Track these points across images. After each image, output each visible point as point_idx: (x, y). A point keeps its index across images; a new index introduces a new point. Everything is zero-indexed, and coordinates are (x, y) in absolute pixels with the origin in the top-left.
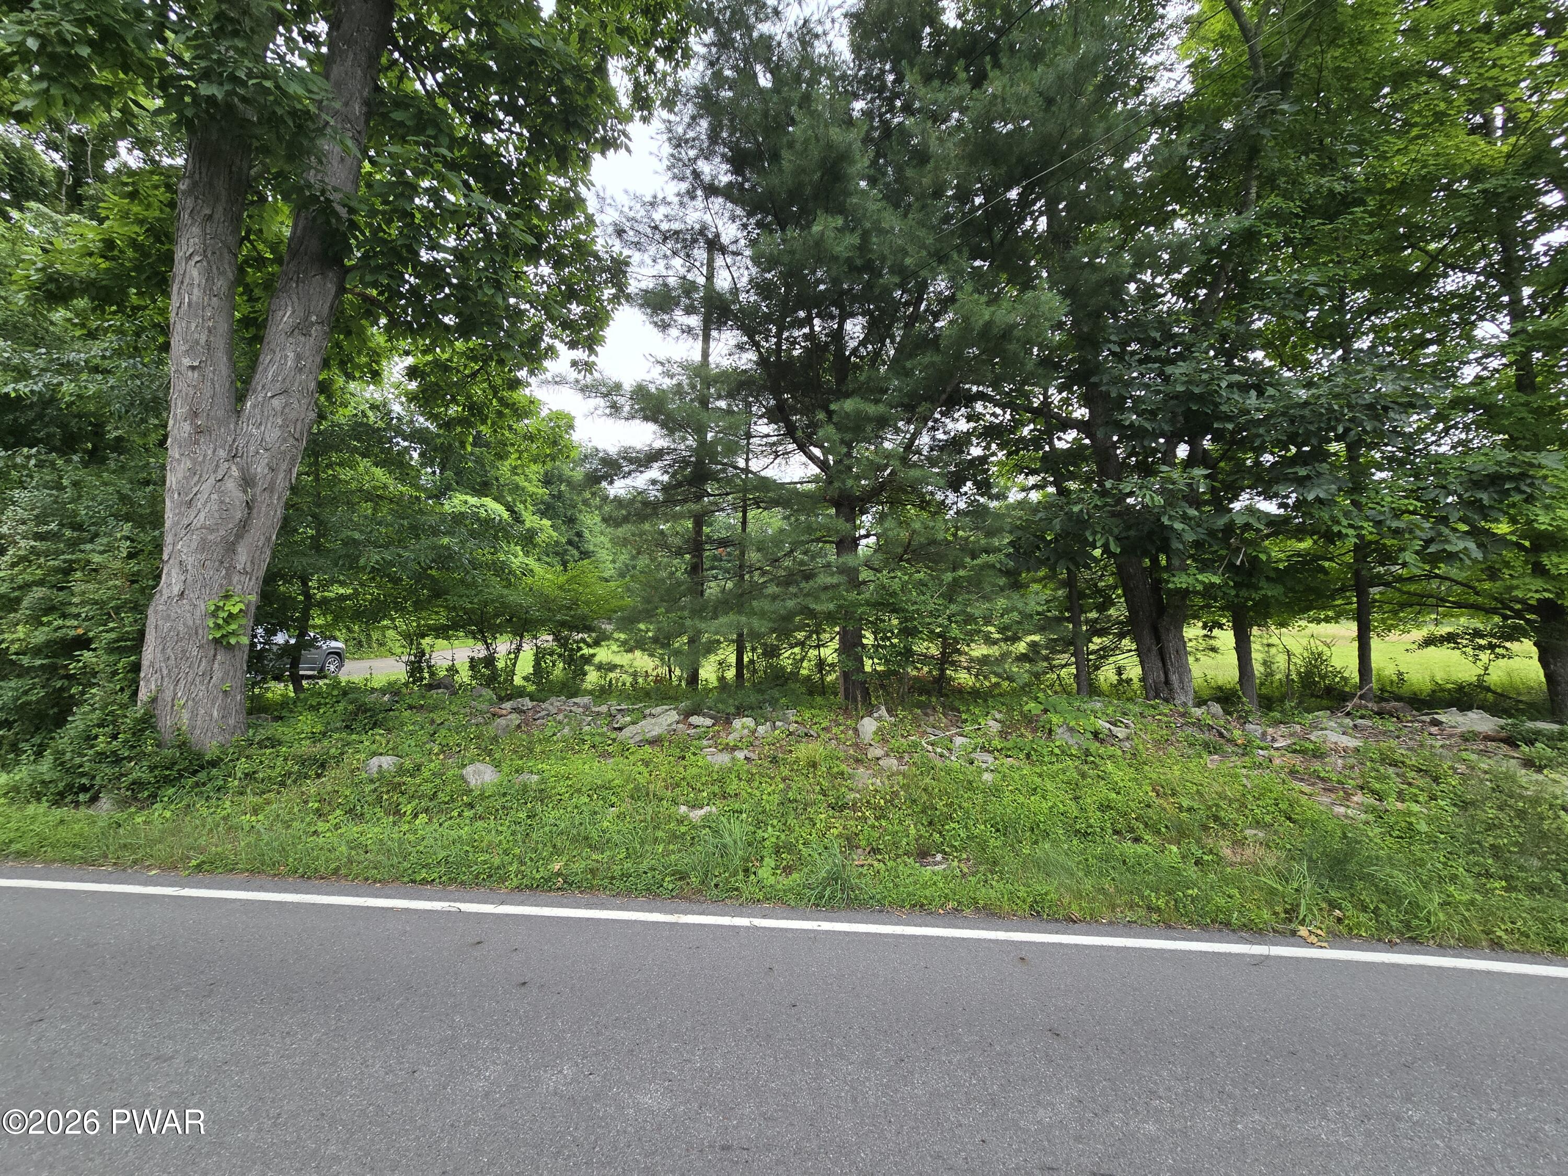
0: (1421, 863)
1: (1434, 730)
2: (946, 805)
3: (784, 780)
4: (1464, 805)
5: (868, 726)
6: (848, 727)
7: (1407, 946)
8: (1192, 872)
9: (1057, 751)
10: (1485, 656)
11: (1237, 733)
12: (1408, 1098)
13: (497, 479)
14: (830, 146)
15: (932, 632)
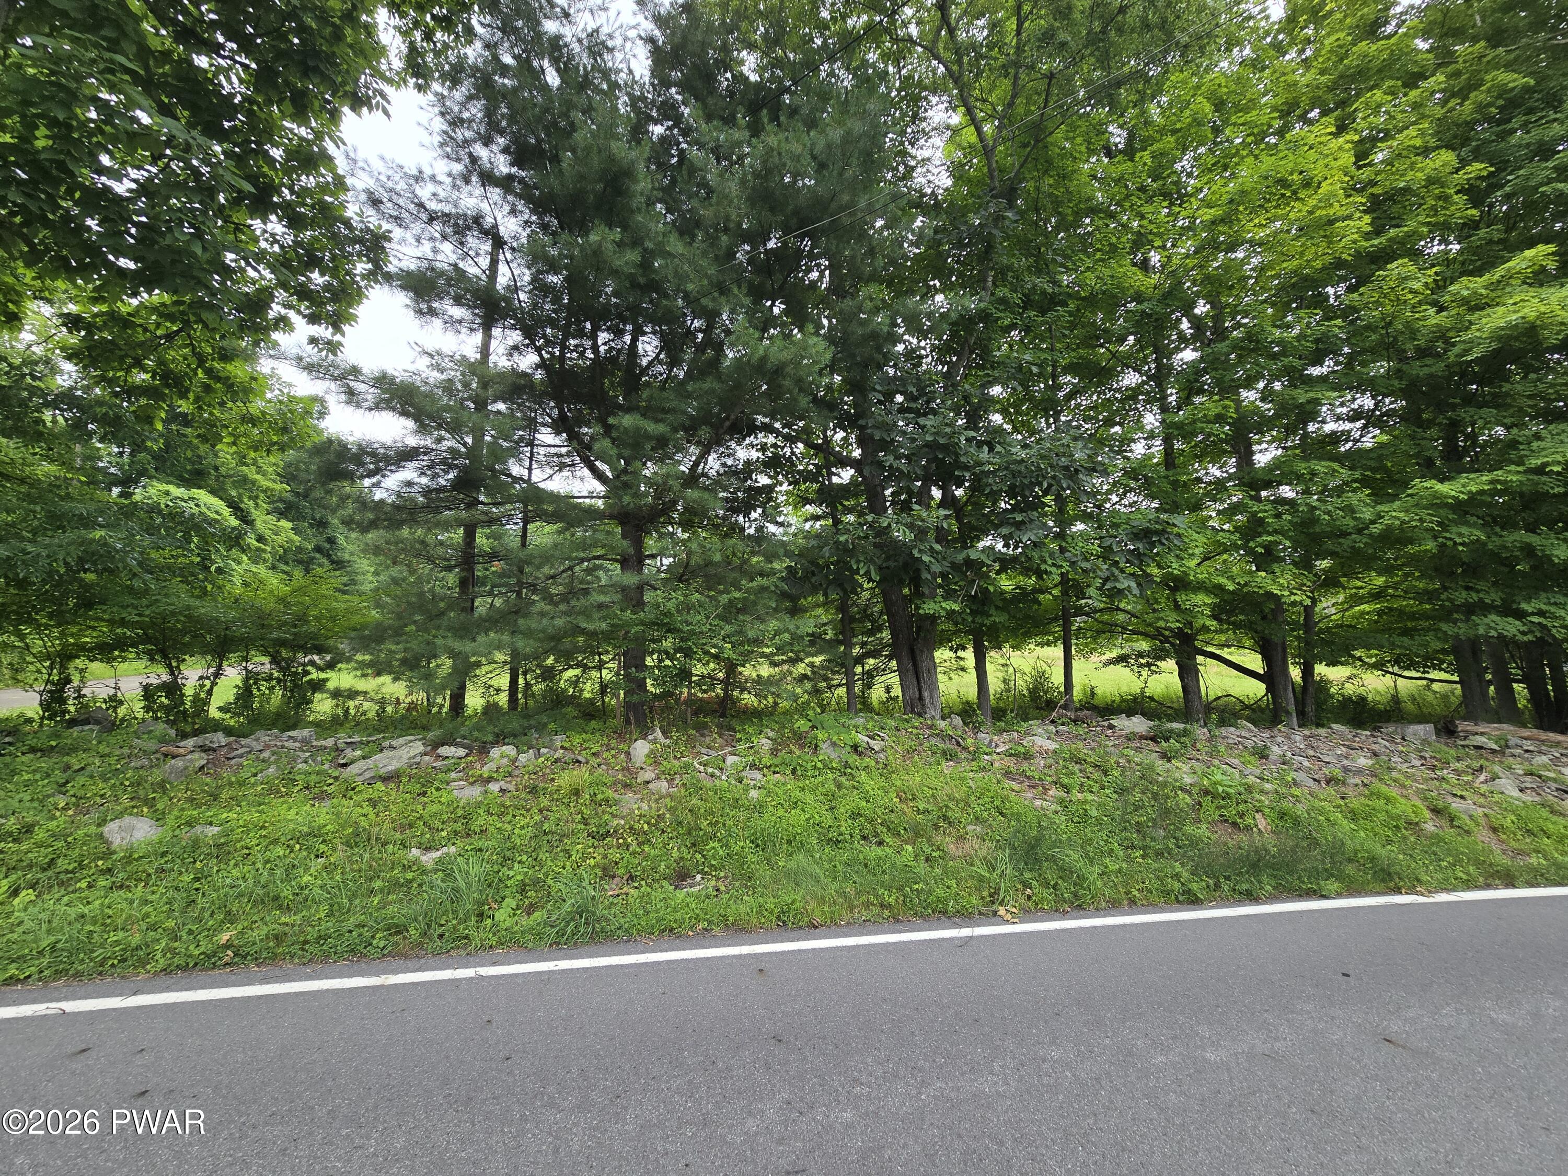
0: (1089, 841)
1: (1109, 732)
2: (711, 824)
3: (541, 811)
4: (1122, 791)
5: (641, 749)
6: (620, 752)
7: (1074, 914)
8: (921, 868)
9: (819, 765)
10: (1145, 672)
11: (970, 741)
12: (1053, 1042)
13: (216, 469)
14: (611, 159)
15: (707, 653)
